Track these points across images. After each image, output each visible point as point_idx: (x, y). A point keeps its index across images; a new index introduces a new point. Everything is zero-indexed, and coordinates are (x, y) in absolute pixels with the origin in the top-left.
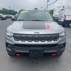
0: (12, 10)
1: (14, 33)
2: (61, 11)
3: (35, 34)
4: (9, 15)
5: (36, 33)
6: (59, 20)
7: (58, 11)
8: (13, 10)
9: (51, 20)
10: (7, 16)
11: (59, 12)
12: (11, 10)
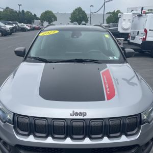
0: (25, 11)
1: (14, 114)
2: (136, 19)
3: (74, 117)
4: (19, 25)
5: (77, 114)
6: (131, 41)
7: (129, 20)
8: (28, 12)
9: (115, 58)
10: (14, 25)
11: (133, 21)
12: (23, 11)
